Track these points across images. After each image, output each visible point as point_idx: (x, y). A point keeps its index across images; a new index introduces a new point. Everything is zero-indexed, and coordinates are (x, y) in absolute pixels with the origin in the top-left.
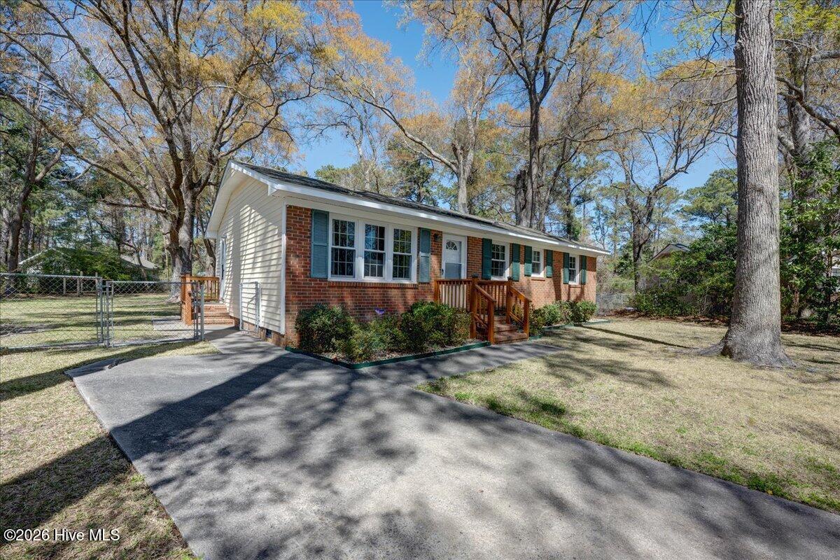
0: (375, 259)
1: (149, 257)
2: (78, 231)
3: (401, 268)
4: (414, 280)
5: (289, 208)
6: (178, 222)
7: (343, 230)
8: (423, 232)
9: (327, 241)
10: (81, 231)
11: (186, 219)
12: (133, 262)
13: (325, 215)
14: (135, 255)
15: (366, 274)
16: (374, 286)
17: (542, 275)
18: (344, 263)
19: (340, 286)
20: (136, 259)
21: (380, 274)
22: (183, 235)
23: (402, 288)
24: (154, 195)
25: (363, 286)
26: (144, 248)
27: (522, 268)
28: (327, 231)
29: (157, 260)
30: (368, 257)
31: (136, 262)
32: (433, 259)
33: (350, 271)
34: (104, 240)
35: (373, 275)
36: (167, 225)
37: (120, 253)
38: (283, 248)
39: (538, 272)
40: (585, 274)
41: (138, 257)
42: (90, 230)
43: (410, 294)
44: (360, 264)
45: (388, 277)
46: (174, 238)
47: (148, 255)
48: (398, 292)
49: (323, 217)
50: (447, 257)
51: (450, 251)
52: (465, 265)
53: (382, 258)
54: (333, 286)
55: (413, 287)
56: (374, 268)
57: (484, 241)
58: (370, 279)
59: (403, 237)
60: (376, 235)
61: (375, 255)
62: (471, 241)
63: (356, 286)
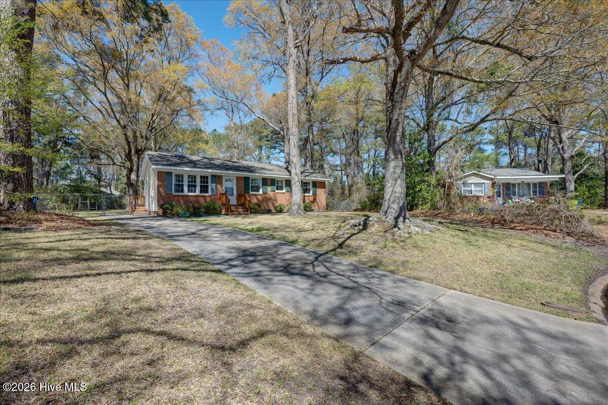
0: (192, 187)
1: (116, 189)
2: (72, 173)
3: (204, 189)
4: (210, 193)
5: (158, 172)
6: (130, 171)
7: (180, 177)
8: (213, 176)
9: (172, 181)
10: (73, 173)
11: (135, 168)
12: (107, 192)
13: (171, 173)
14: (108, 187)
15: (189, 192)
16: (192, 196)
17: (284, 191)
18: (180, 188)
19: (177, 196)
20: (109, 190)
21: (195, 192)
22: (133, 176)
23: (204, 197)
24: (119, 157)
25: (188, 196)
26: (113, 183)
27: (269, 189)
28: (172, 178)
29: (121, 190)
30: (189, 186)
31: (109, 192)
32: (219, 186)
33: (182, 191)
34: (88, 178)
35: (192, 192)
36: (125, 172)
37: (100, 187)
38: (157, 185)
39: (282, 190)
40: (316, 190)
41: (110, 188)
42: (79, 172)
43: (208, 199)
44: (186, 188)
45: (198, 193)
46: (129, 178)
47: (116, 187)
48: (203, 198)
49: (170, 174)
50: (227, 185)
51: (227, 182)
52: (235, 188)
53: (195, 186)
54: (174, 196)
55: (210, 196)
56: (192, 190)
57: (245, 178)
58: (190, 194)
59: (204, 179)
60: (192, 178)
61: (192, 186)
62: (238, 178)
63: (184, 196)
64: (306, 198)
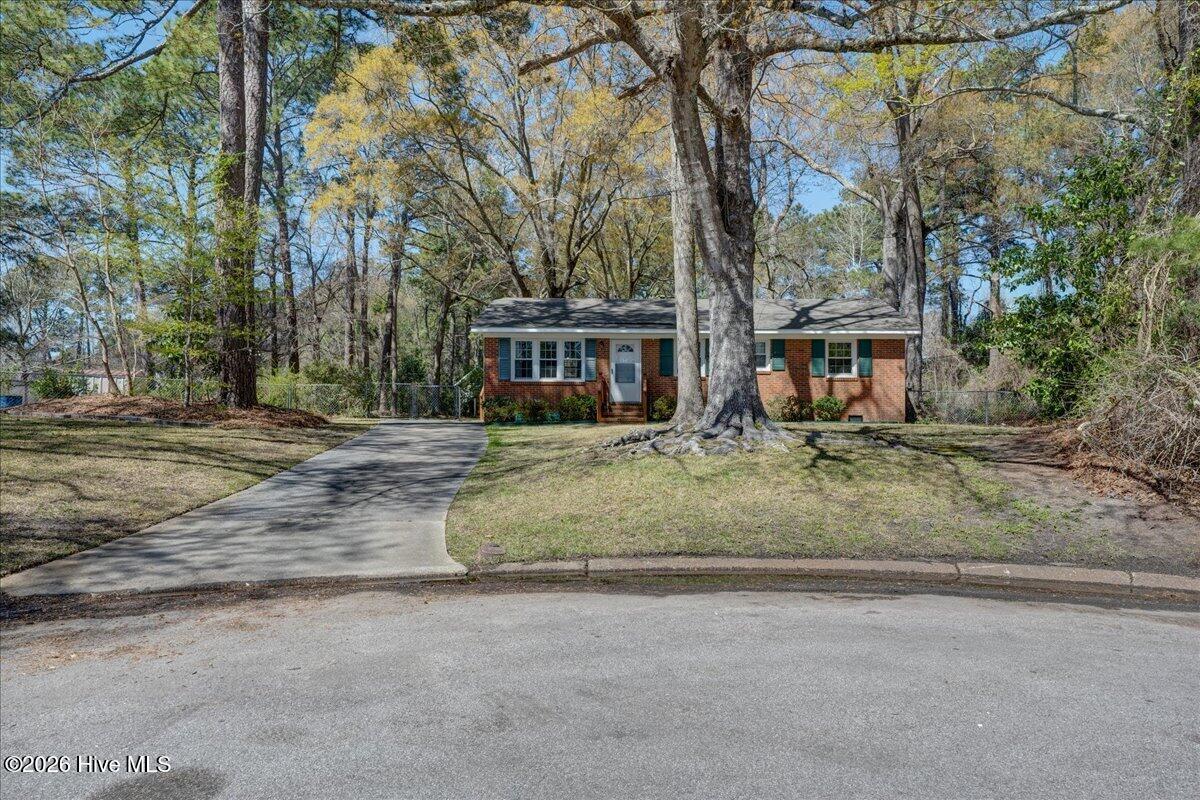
0: (548, 365)
3: (574, 370)
4: (583, 378)
5: (485, 339)
7: (525, 348)
8: (591, 342)
9: (509, 357)
13: (509, 340)
15: (542, 376)
16: (547, 384)
17: (768, 368)
18: (525, 369)
19: (520, 384)
21: (555, 376)
23: (572, 385)
25: (539, 384)
28: (509, 350)
30: (542, 364)
32: (602, 362)
33: (530, 374)
35: (548, 376)
38: (485, 364)
39: (764, 364)
40: (871, 364)
43: (579, 389)
44: (536, 369)
45: (560, 377)
48: (568, 388)
49: (506, 341)
50: (617, 358)
51: (623, 354)
52: (638, 365)
53: (555, 364)
54: (514, 384)
55: (583, 384)
56: (548, 372)
57: (663, 341)
58: (545, 380)
59: (572, 348)
60: (548, 349)
61: (549, 363)
62: (646, 344)
63: (530, 384)
64: (837, 385)
